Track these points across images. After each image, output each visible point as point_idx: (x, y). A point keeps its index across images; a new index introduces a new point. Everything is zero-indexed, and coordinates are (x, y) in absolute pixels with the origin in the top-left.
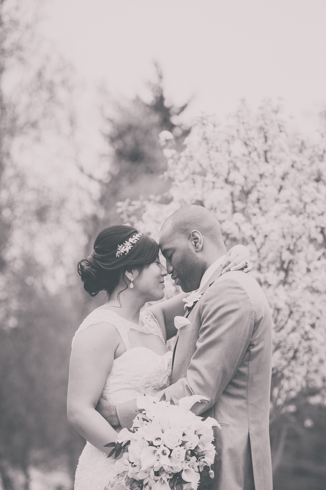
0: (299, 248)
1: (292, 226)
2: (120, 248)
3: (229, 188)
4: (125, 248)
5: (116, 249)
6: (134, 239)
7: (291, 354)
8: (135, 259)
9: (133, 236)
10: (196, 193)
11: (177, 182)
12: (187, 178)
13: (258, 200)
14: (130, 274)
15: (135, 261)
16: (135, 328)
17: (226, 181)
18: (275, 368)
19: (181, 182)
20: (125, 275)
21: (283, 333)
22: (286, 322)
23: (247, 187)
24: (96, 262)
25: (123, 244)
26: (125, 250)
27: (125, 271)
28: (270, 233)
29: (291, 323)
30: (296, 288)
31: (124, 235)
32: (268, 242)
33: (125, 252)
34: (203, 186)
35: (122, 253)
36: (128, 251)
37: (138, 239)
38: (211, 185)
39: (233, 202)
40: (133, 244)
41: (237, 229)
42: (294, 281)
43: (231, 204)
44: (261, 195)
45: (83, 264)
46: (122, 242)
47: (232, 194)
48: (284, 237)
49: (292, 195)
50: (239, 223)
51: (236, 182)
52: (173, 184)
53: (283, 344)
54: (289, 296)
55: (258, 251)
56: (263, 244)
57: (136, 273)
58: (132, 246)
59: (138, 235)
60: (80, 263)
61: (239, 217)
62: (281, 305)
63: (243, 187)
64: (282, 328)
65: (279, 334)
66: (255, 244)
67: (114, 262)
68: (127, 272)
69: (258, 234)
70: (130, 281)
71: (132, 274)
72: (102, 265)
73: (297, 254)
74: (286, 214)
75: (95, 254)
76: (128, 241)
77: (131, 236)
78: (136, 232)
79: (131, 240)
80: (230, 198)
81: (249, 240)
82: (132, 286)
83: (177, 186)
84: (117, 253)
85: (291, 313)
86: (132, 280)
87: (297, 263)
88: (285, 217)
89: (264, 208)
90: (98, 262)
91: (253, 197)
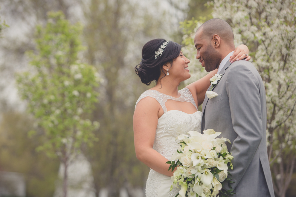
0: (293, 46)
1: (288, 32)
2: (156, 53)
3: (248, 10)
4: (159, 52)
5: (154, 54)
6: (164, 46)
7: (289, 112)
8: (166, 57)
9: (163, 44)
10: (227, 14)
11: (215, 8)
12: (221, 5)
13: (266, 18)
14: (166, 67)
15: (167, 58)
16: (172, 99)
17: (246, 6)
18: (280, 121)
19: (217, 7)
20: (163, 68)
21: (284, 99)
22: (286, 93)
23: (260, 9)
24: (144, 65)
25: (158, 50)
26: (159, 53)
27: (162, 66)
28: (273, 37)
29: (289, 93)
30: (291, 71)
31: (158, 45)
32: (272, 43)
33: (160, 55)
34: (231, 10)
35: (158, 56)
36: (161, 54)
37: (166, 45)
38: (236, 9)
39: (251, 19)
40: (164, 49)
41: (253, 36)
42: (290, 67)
43: (249, 20)
44: (268, 14)
45: (138, 67)
46: (157, 49)
47: (250, 14)
48: (283, 39)
49: (287, 13)
50: (254, 32)
51: (253, 6)
52: (213, 8)
53: (284, 106)
54: (287, 76)
55: (266, 48)
56: (269, 45)
57: (169, 65)
58: (163, 50)
59: (166, 43)
60: (136, 68)
61: (254, 28)
62: (282, 82)
63: (257, 9)
64: (283, 96)
65: (281, 100)
66: (264, 45)
67: (154, 62)
68: (164, 66)
69: (266, 38)
70: (167, 71)
71: (167, 67)
72: (148, 66)
73: (291, 50)
74: (284, 25)
75: (143, 60)
76: (160, 48)
77: (161, 44)
78: (165, 41)
79: (162, 47)
80: (249, 16)
81: (261, 42)
82: (168, 74)
83: (215, 10)
84: (155, 57)
85: (288, 86)
86: (168, 70)
87: (292, 56)
88: (283, 27)
89: (271, 22)
90: (145, 65)
91: (263, 15)
